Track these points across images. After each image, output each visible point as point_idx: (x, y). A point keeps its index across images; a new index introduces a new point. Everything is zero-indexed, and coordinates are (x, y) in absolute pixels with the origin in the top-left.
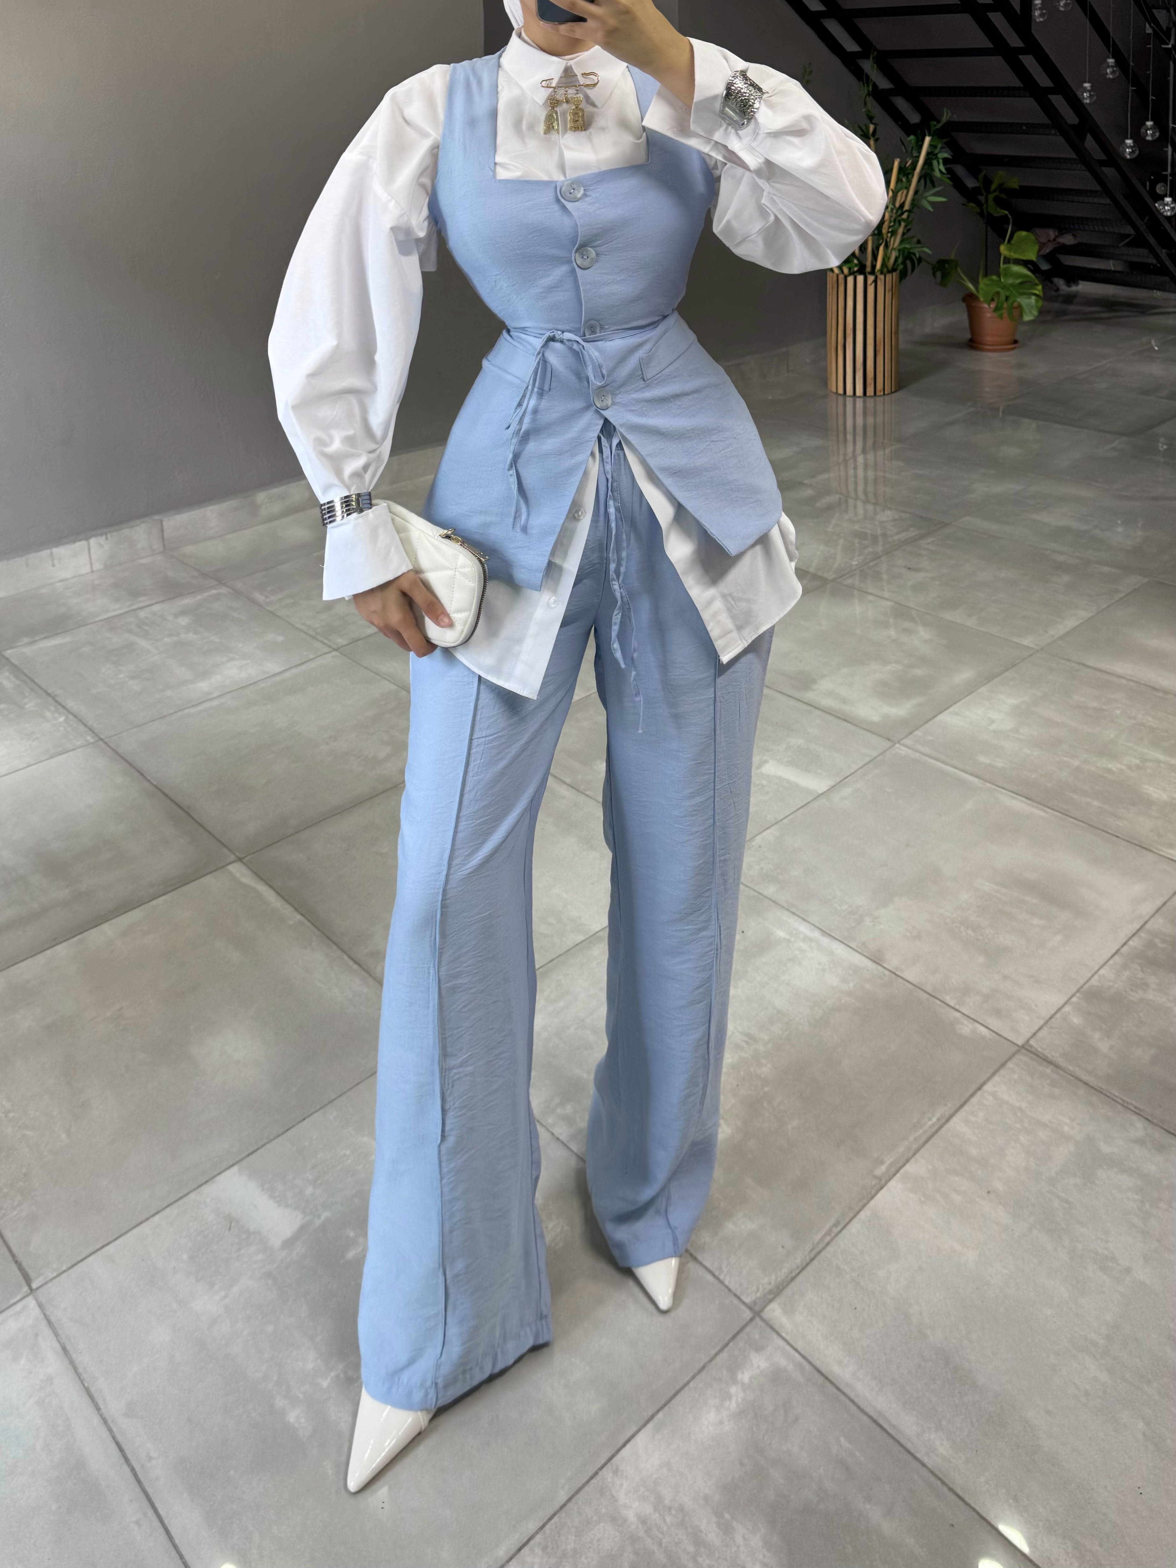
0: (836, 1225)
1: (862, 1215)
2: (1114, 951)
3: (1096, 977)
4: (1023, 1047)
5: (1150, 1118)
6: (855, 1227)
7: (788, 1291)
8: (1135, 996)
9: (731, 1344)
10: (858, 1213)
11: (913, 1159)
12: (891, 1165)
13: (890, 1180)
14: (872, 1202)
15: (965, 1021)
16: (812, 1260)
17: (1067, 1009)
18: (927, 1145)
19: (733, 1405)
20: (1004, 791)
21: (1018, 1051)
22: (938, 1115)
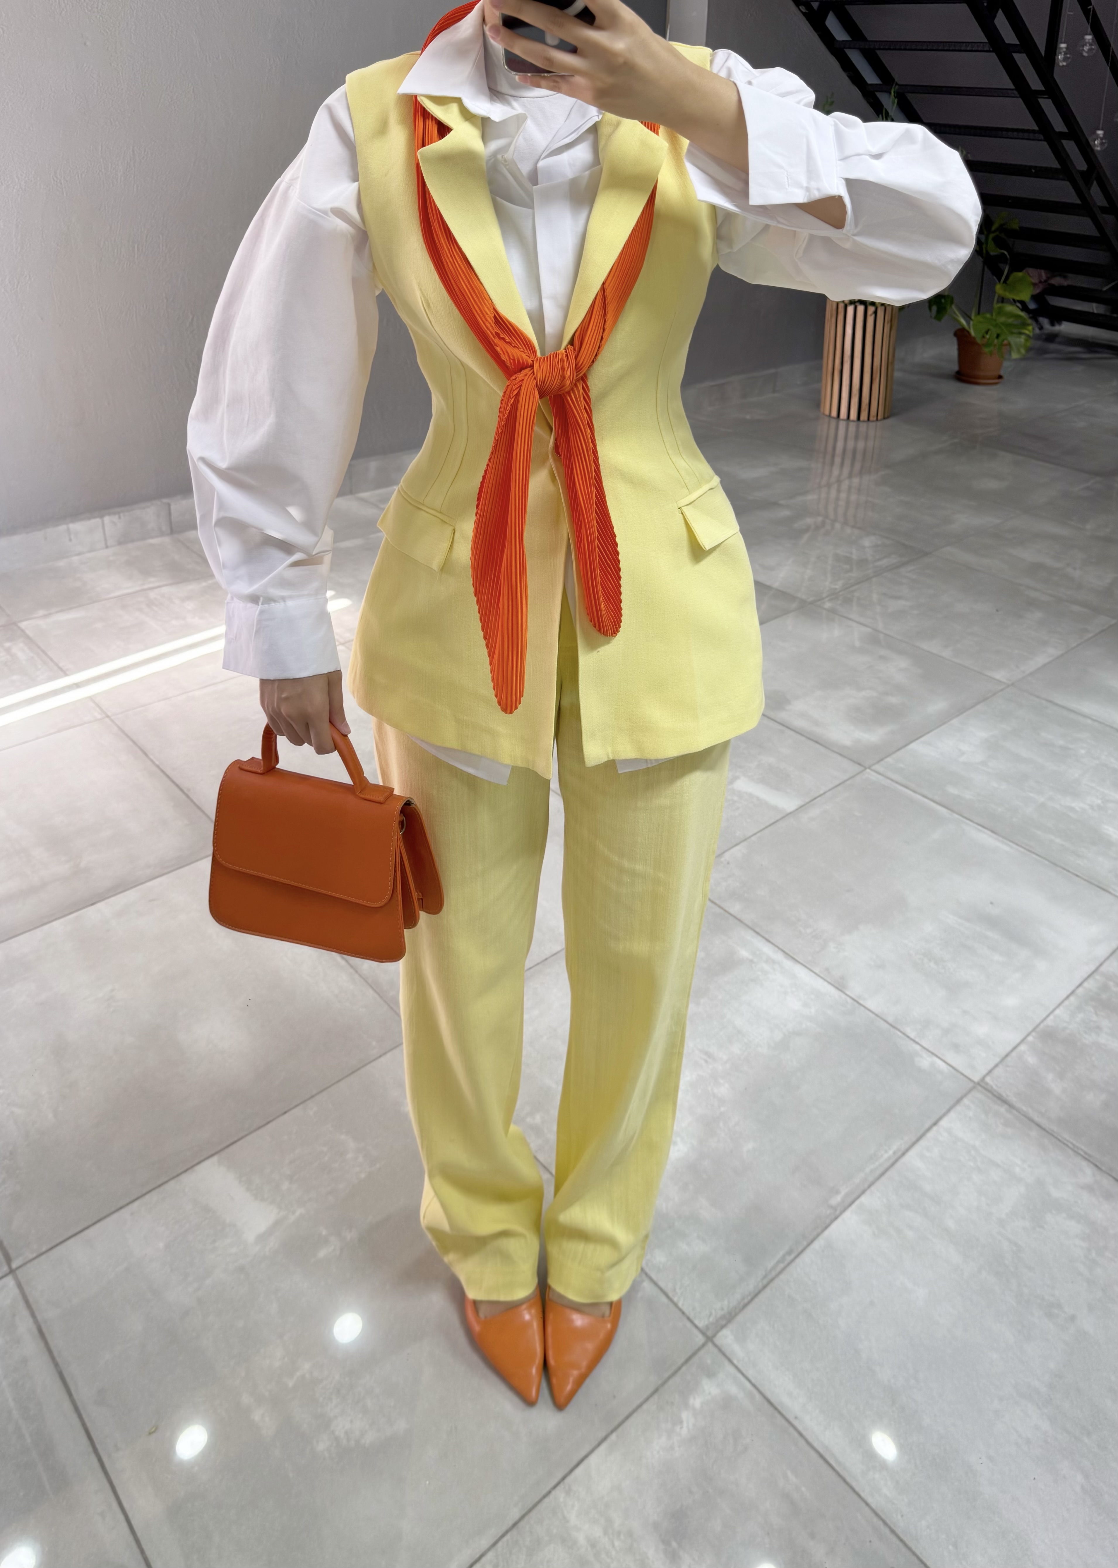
2: (1069, 992)
3: (1051, 1017)
5: (1098, 1164)
7: (740, 1318)
8: (1088, 1039)
9: (684, 1368)
15: (924, 1054)
16: (765, 1287)
17: (1023, 1048)
19: (684, 1431)
20: (971, 823)
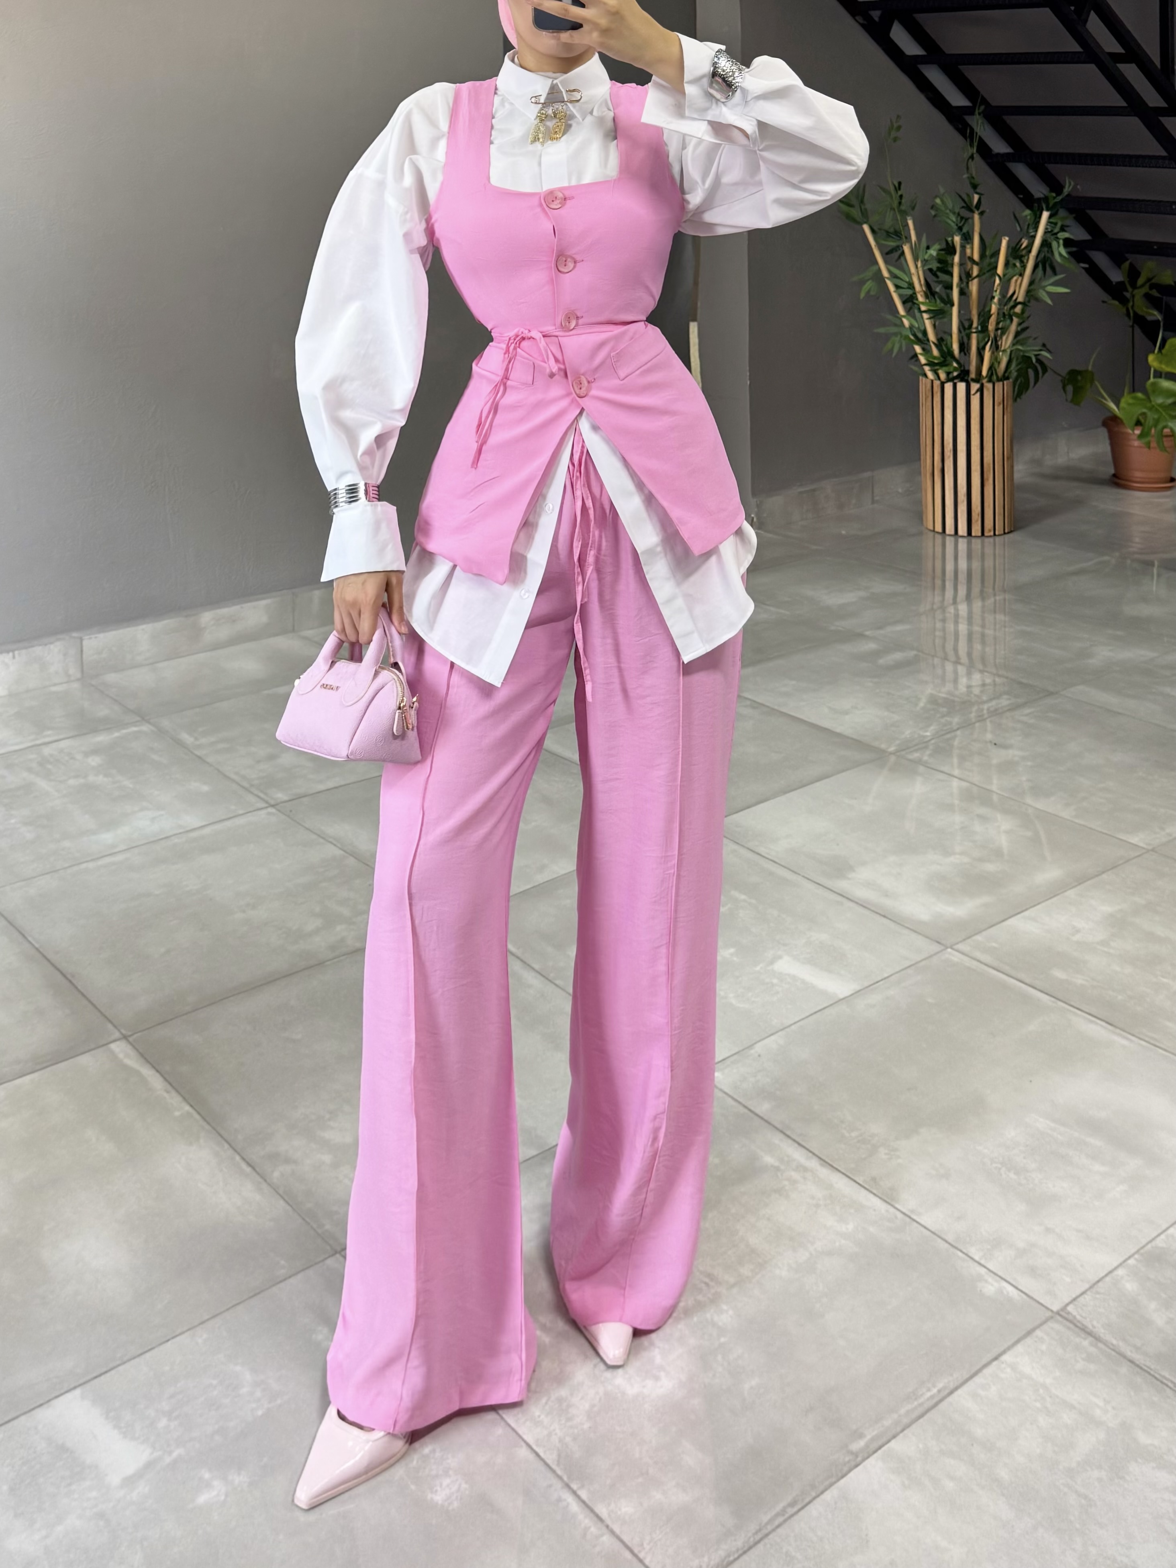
0: (792, 1504)
1: (827, 1496)
4: (1058, 1313)
6: (815, 1509)
10: (822, 1492)
11: (901, 1435)
12: (873, 1440)
13: (868, 1457)
14: (843, 1481)
18: (921, 1420)
21: (1052, 1317)
22: (940, 1385)
